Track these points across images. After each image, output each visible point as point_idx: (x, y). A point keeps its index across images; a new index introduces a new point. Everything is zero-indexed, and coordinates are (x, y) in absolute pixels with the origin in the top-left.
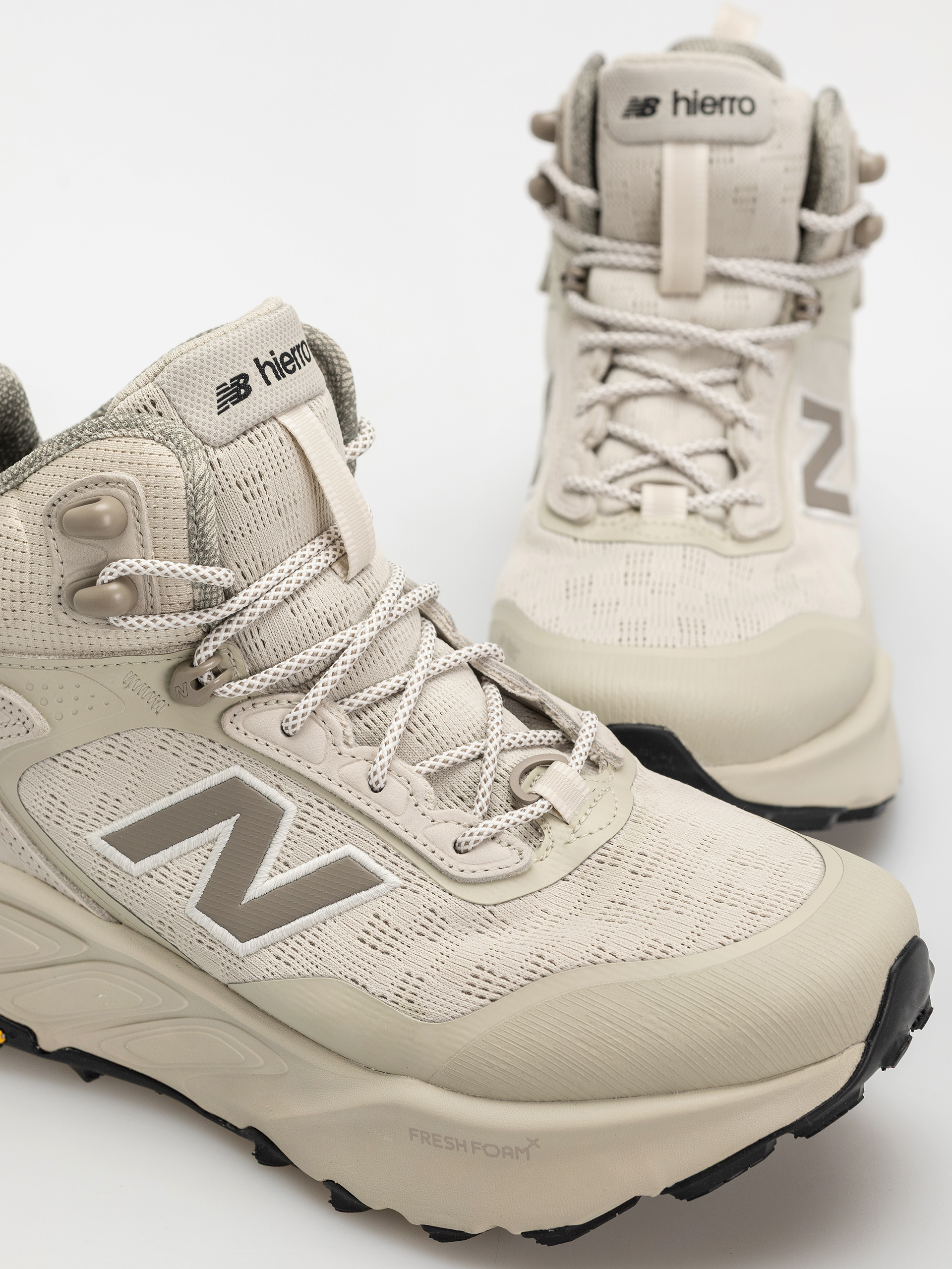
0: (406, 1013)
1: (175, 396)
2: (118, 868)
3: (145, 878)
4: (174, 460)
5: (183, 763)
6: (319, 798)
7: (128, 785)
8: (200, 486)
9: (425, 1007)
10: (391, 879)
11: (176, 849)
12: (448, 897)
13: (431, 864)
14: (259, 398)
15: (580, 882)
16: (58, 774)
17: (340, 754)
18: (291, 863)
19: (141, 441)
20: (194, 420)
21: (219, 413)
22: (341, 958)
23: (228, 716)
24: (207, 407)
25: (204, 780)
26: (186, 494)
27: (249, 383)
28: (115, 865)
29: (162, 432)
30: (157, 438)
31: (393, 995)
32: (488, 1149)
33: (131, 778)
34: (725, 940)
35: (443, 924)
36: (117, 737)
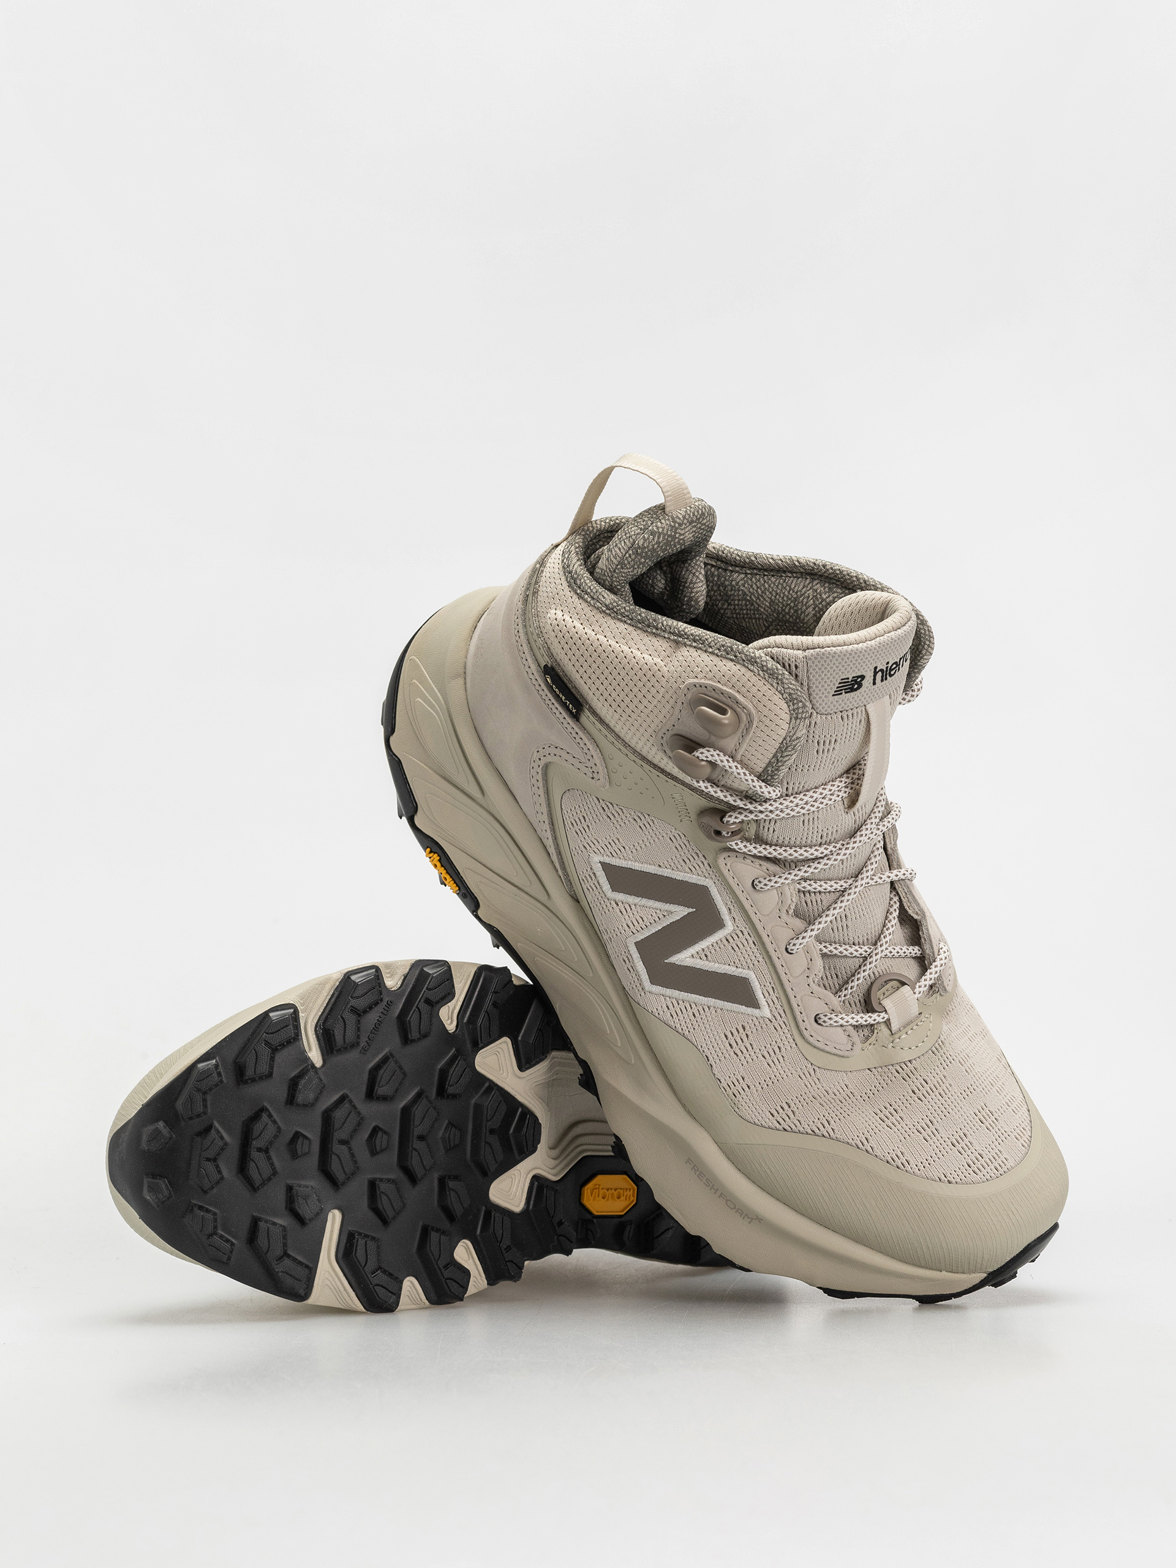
0: (728, 1100)
1: (812, 671)
2: (599, 885)
3: (613, 903)
4: (787, 717)
5: (678, 856)
6: (750, 932)
7: (636, 844)
8: (794, 743)
9: (742, 1105)
10: (766, 1012)
11: (644, 901)
12: (794, 1045)
13: (795, 1018)
14: (863, 693)
15: (878, 1077)
16: (596, 810)
17: (779, 917)
18: (709, 958)
19: (774, 690)
20: (816, 692)
21: (833, 695)
22: (707, 1038)
23: (725, 855)
24: (828, 688)
25: (686, 874)
26: (782, 742)
27: (863, 682)
28: (598, 882)
29: (790, 694)
30: (785, 696)
31: (726, 1084)
32: (729, 1203)
33: (641, 842)
34: (943, 1177)
35: (781, 1059)
36: (647, 816)
